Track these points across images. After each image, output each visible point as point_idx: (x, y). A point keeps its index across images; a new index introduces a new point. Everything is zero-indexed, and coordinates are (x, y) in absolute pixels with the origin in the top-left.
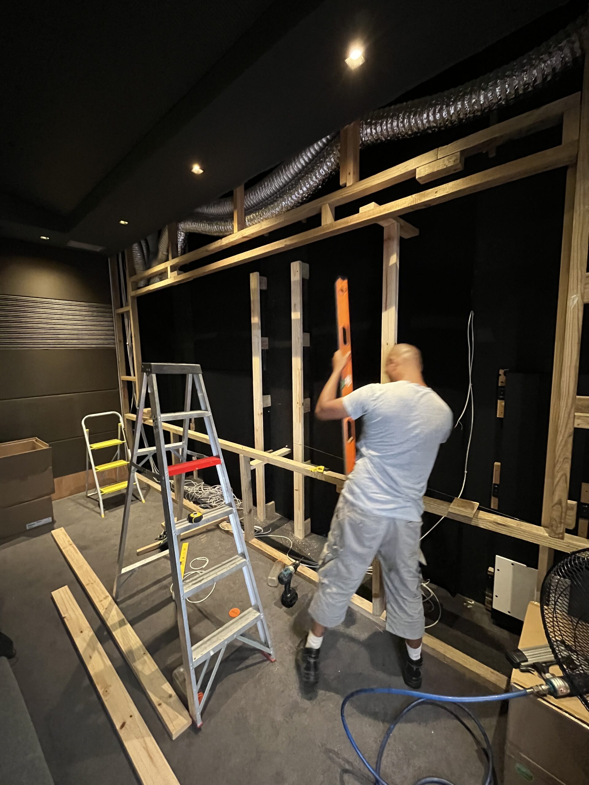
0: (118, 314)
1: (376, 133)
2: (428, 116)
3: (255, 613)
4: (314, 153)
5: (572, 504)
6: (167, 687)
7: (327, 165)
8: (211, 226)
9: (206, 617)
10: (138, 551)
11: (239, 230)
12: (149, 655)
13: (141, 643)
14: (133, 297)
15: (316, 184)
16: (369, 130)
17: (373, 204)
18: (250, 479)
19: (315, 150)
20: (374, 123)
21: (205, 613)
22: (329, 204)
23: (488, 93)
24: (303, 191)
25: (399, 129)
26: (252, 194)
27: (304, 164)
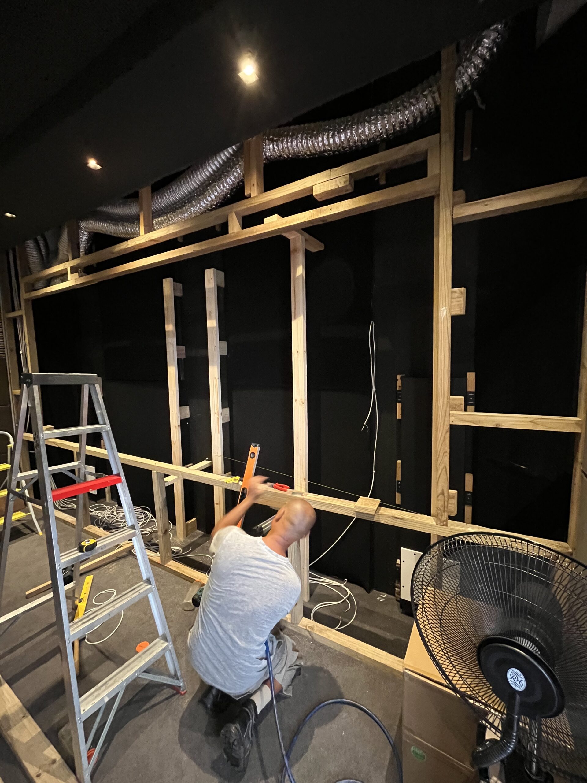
0: (9, 319)
1: (278, 149)
2: (323, 138)
3: (163, 643)
4: (221, 162)
5: (453, 493)
6: (52, 751)
7: (233, 175)
8: (116, 226)
9: (108, 658)
10: (27, 593)
11: (145, 233)
12: (30, 717)
13: (20, 704)
14: (27, 300)
15: (224, 193)
16: (271, 146)
17: (276, 215)
18: (165, 496)
19: (222, 159)
20: (276, 140)
21: (107, 654)
22: (236, 213)
23: (371, 126)
24: (211, 198)
25: (298, 148)
26: (160, 197)
27: (212, 172)
